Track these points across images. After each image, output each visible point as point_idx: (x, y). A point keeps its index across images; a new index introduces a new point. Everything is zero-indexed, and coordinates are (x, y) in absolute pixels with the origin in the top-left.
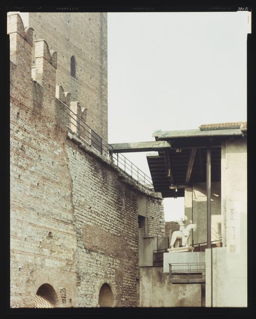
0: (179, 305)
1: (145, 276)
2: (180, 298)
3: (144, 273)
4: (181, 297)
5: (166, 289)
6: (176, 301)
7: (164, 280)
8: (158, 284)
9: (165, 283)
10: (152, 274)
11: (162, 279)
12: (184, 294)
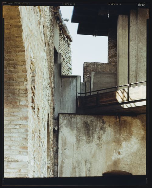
0: (112, 169)
1: (66, 127)
2: (113, 158)
3: (65, 122)
4: (115, 157)
5: (95, 146)
6: (109, 163)
7: (93, 133)
8: (84, 138)
9: (93, 137)
10: (77, 124)
11: (90, 132)
12: (119, 153)
